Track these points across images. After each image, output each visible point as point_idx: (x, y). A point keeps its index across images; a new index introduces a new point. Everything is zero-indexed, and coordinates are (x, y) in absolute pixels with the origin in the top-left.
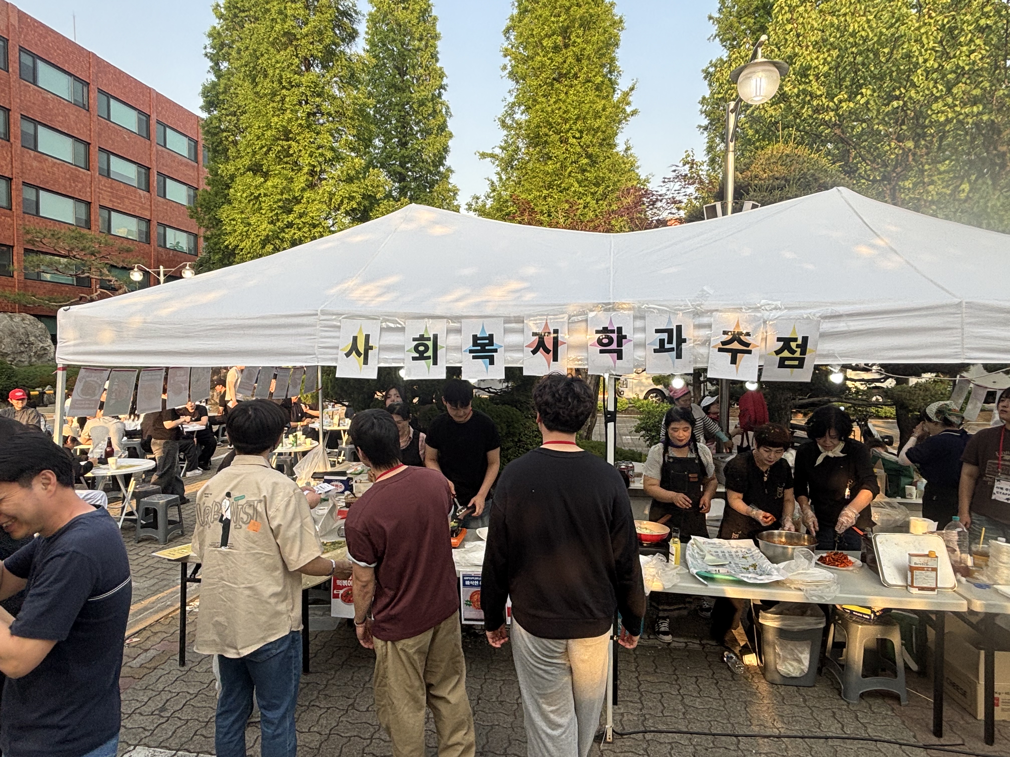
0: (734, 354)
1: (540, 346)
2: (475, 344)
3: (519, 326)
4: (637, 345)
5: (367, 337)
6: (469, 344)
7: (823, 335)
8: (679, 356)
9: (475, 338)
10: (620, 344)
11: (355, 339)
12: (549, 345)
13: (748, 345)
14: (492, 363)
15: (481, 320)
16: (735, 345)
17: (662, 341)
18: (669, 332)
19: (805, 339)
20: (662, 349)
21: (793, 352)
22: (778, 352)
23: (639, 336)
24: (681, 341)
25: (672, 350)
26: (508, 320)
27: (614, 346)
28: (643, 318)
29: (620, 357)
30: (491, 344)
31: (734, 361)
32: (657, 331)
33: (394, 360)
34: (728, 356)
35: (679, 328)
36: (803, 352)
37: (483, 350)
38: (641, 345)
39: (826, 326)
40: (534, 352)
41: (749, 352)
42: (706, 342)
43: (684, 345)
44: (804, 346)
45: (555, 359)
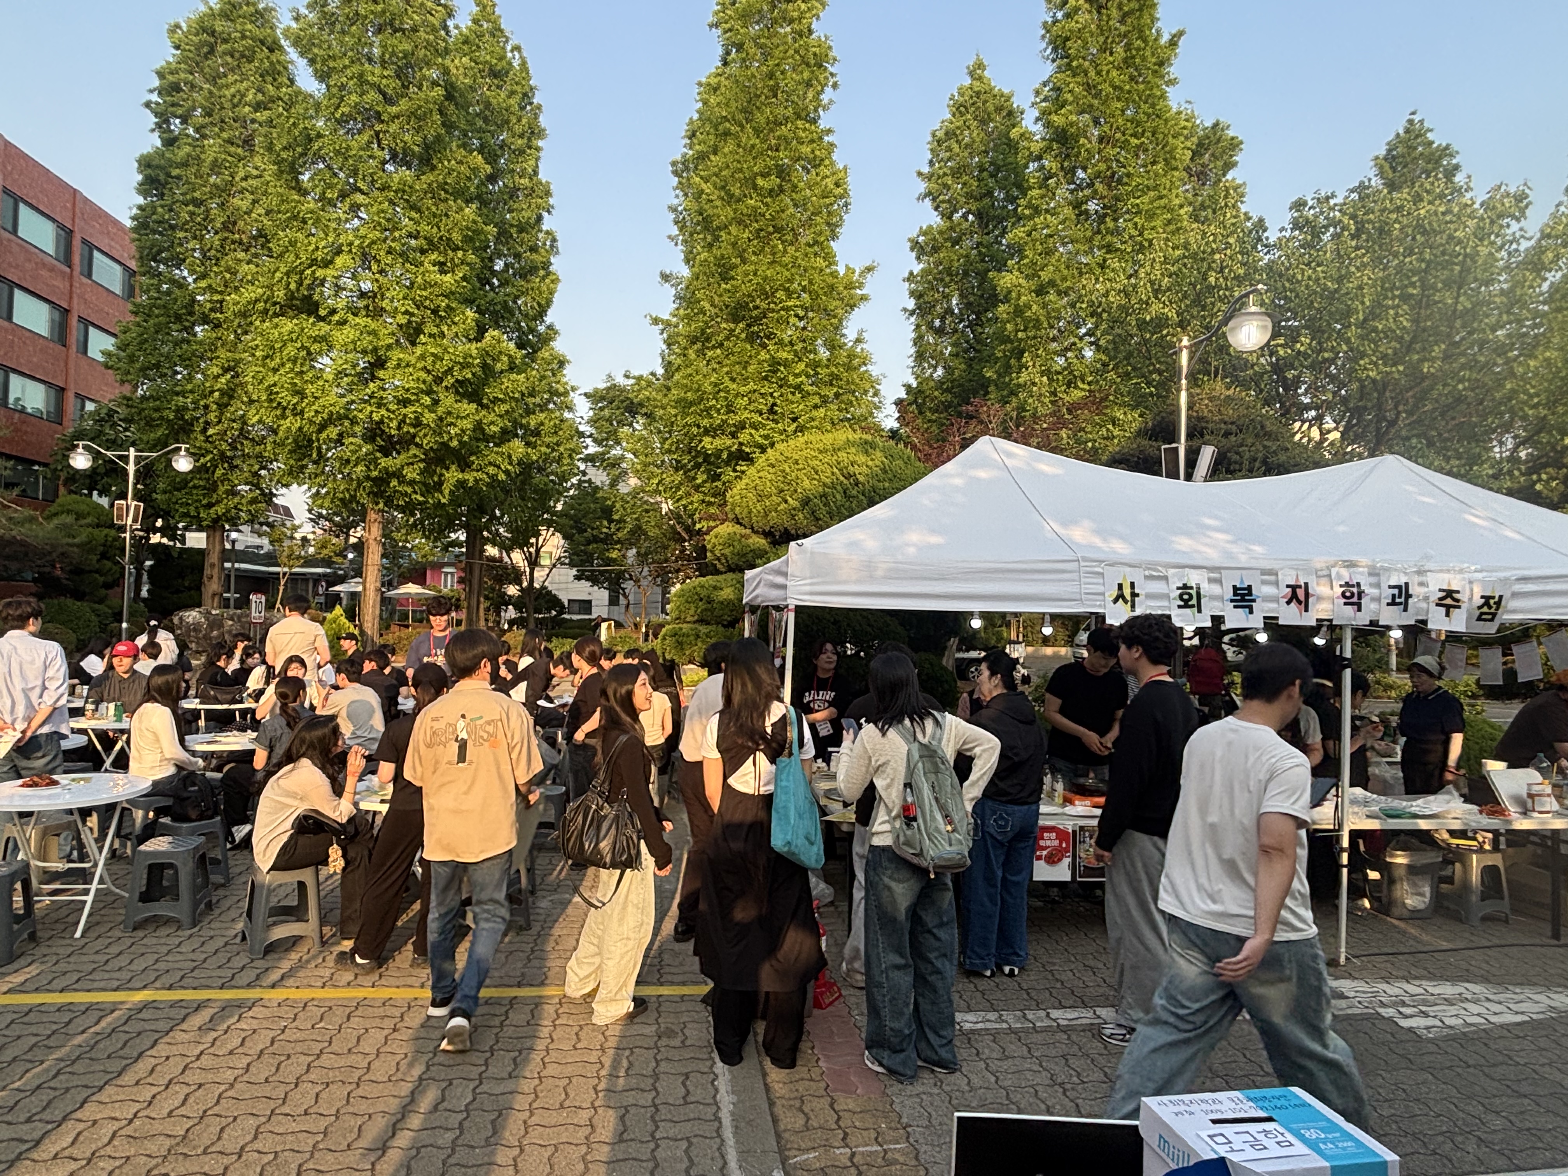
0: (1448, 608)
1: (1293, 597)
2: (1235, 594)
3: (1273, 578)
4: (1373, 599)
5: (1132, 585)
6: (1230, 594)
7: (1515, 595)
8: (1405, 610)
9: (1235, 588)
10: (1360, 598)
11: (1120, 586)
12: (1301, 596)
13: (1458, 601)
14: (1251, 612)
15: (1239, 572)
16: (1449, 601)
17: (1394, 596)
18: (1399, 587)
19: (1501, 597)
20: (1393, 603)
21: (1490, 607)
22: (1480, 608)
23: (1374, 592)
24: (1408, 596)
25: (1400, 604)
26: (1264, 572)
27: (1355, 599)
28: (1378, 575)
29: (1359, 610)
30: (1250, 594)
31: (1448, 614)
32: (1390, 587)
33: (1159, 607)
34: (1443, 610)
35: (1407, 584)
36: (1497, 609)
37: (1243, 600)
38: (1378, 600)
39: (1518, 587)
40: (1288, 603)
41: (1459, 607)
42: (1426, 599)
43: (1410, 601)
44: (1498, 603)
45: (1306, 610)
